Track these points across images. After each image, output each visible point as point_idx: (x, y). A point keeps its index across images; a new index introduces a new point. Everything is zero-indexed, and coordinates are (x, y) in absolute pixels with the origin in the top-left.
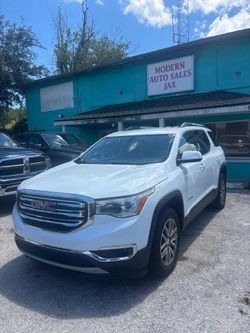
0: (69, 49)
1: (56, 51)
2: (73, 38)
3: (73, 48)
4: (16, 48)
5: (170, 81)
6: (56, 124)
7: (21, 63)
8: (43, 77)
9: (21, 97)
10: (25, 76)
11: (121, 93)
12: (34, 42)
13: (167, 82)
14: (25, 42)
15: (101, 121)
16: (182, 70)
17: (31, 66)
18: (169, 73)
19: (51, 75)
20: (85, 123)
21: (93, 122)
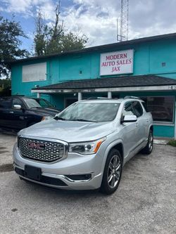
0: (45, 39)
1: (35, 40)
2: (48, 31)
3: (47, 39)
4: (7, 36)
5: (116, 66)
6: (33, 91)
7: (10, 47)
8: (25, 58)
9: (8, 70)
10: (12, 56)
11: (81, 72)
12: (20, 33)
13: (114, 66)
14: (14, 33)
15: (66, 91)
16: (125, 59)
17: (17, 50)
18: (116, 61)
19: (30, 56)
20: (54, 91)
21: (60, 91)
